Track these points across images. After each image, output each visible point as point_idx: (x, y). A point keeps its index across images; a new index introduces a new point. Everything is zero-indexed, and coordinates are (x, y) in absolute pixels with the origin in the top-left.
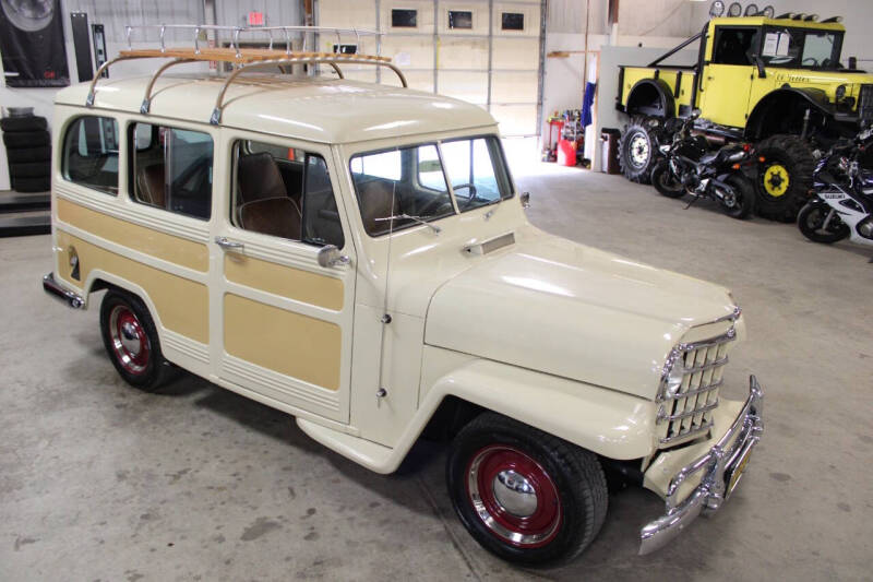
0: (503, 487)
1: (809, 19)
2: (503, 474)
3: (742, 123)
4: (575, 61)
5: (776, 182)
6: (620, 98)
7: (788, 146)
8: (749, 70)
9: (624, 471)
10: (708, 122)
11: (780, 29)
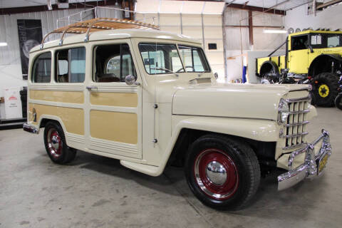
0: (211, 172)
1: (328, 30)
2: (210, 166)
3: (307, 72)
4: (238, 60)
5: (324, 91)
6: (257, 71)
7: (327, 76)
8: (306, 51)
9: (268, 163)
10: (292, 73)
11: (317, 34)
